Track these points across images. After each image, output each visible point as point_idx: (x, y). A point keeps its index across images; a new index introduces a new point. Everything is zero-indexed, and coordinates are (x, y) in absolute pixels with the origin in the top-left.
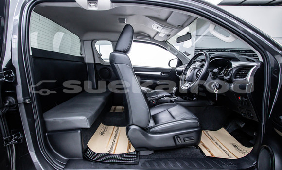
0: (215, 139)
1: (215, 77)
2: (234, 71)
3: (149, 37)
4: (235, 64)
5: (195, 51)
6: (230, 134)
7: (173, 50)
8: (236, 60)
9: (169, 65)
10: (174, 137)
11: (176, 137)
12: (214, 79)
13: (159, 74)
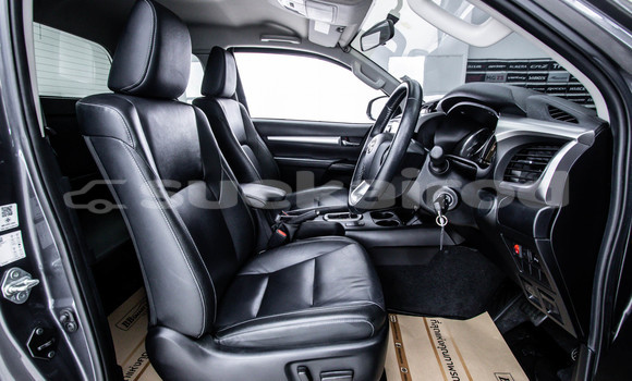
0: (452, 353)
1: (444, 167)
2: (502, 153)
3: (296, 36)
4: (507, 128)
5: (468, 70)
6: (506, 335)
7: (370, 73)
8: (515, 111)
9: (370, 115)
10: (288, 366)
11: (294, 367)
12: (443, 175)
13: (335, 140)
